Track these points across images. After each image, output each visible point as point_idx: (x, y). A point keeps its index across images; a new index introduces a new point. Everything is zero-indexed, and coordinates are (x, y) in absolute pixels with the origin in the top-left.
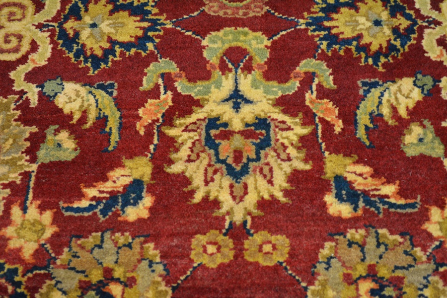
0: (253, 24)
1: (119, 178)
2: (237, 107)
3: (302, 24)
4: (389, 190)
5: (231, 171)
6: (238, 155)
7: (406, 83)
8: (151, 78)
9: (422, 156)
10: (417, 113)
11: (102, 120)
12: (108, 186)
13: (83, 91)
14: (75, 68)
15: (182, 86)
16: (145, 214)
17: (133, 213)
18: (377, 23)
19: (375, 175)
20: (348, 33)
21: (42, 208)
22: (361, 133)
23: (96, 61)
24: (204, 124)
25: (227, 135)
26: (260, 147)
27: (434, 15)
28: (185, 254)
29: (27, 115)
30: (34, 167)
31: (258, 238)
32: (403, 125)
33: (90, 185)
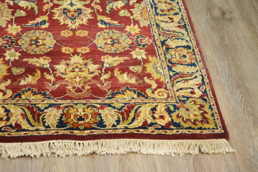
1: (39, 20)
2: (72, 6)
4: (116, 23)
5: (71, 18)
6: (73, 16)
7: (120, 2)
9: (124, 17)
10: (123, 8)
11: (33, 9)
12: (36, 21)
13: (26, 2)
15: (55, 2)
16: (47, 27)
17: (43, 27)
19: (112, 19)
21: (17, 25)
22: (107, 12)
24: (63, 10)
25: (69, 11)
26: (79, 14)
28: (59, 34)
29: (10, 7)
30: (14, 17)
31: (79, 31)
32: (119, 10)
33: (30, 21)
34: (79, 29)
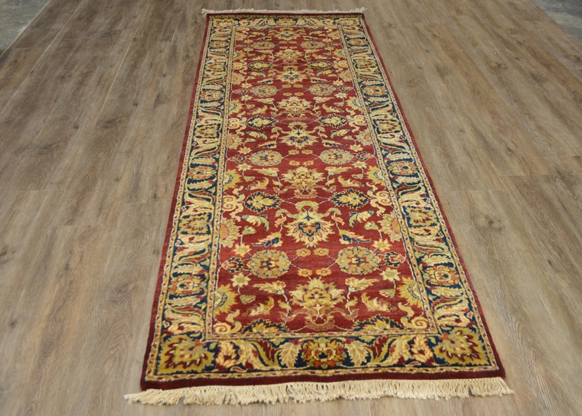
0: (313, 200)
1: (271, 237)
2: (308, 220)
3: (329, 200)
4: (361, 238)
5: (308, 235)
6: (310, 231)
7: (365, 213)
8: (278, 214)
9: (371, 230)
10: (369, 220)
11: (263, 224)
12: (267, 239)
13: (256, 217)
14: (252, 212)
15: (289, 215)
16: (280, 245)
18: (355, 199)
19: (356, 234)
20: (345, 201)
21: (246, 245)
22: (351, 225)
23: (259, 210)
24: (298, 224)
25: (306, 226)
26: (317, 229)
27: (374, 196)
28: (295, 254)
29: (237, 223)
30: (242, 236)
31: (318, 249)
32: (364, 223)
33: (261, 239)
34: (317, 247)
